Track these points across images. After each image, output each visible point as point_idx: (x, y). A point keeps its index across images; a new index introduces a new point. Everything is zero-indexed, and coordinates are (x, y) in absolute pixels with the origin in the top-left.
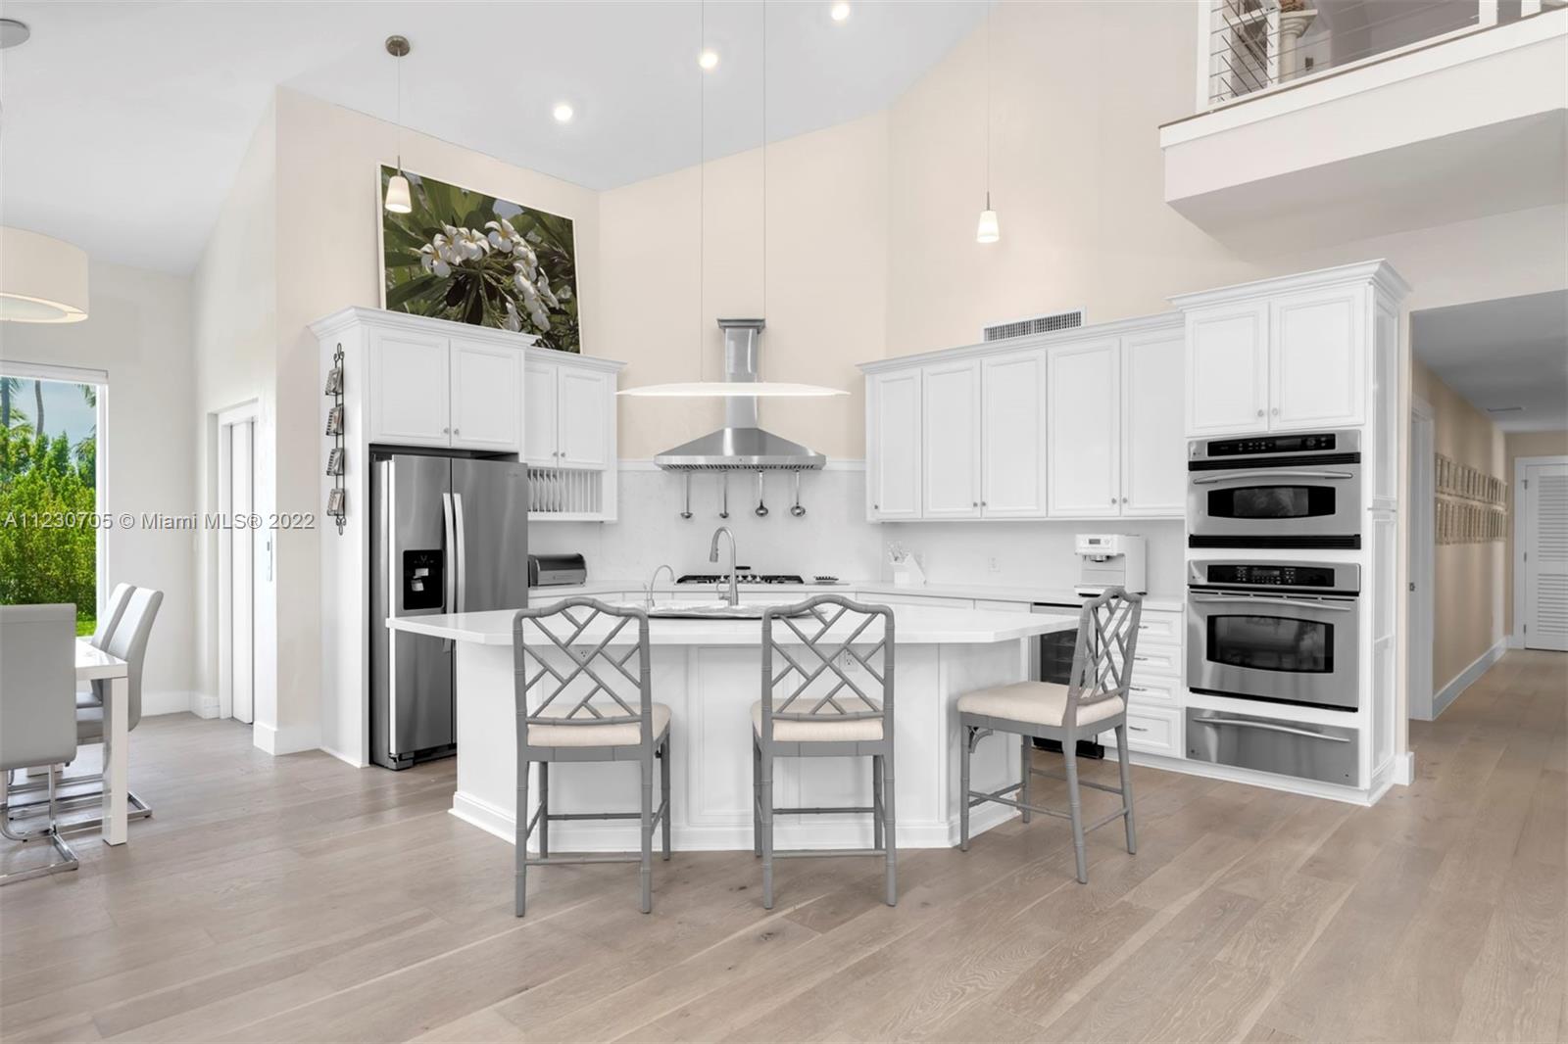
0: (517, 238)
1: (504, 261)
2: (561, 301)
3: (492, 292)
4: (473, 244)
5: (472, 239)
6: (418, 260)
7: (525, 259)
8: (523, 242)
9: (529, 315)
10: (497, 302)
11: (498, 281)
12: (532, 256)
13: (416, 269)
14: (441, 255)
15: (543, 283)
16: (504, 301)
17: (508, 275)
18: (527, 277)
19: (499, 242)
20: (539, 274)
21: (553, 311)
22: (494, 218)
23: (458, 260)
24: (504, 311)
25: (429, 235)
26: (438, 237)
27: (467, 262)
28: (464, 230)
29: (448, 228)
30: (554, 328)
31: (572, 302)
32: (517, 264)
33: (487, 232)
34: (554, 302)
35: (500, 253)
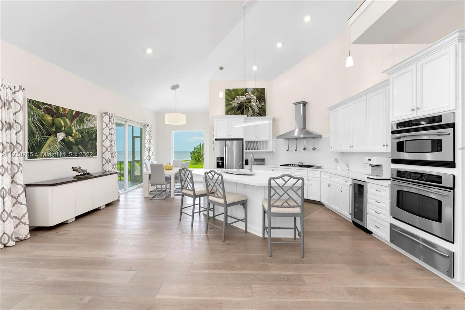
0: (252, 95)
1: (249, 101)
2: (261, 106)
3: (246, 107)
4: (242, 99)
5: (242, 98)
6: (231, 104)
7: (254, 99)
8: (253, 95)
9: (254, 110)
10: (247, 109)
11: (247, 105)
12: (255, 98)
13: (231, 106)
14: (235, 103)
15: (258, 103)
16: (249, 108)
17: (250, 103)
18: (254, 102)
19: (248, 97)
20: (257, 101)
21: (260, 108)
22: (247, 92)
23: (239, 102)
24: (249, 110)
25: (234, 99)
26: (236, 99)
27: (241, 102)
28: (241, 96)
29: (237, 97)
30: (260, 111)
31: (264, 106)
32: (252, 100)
33: (245, 96)
34: (260, 106)
35: (248, 99)
